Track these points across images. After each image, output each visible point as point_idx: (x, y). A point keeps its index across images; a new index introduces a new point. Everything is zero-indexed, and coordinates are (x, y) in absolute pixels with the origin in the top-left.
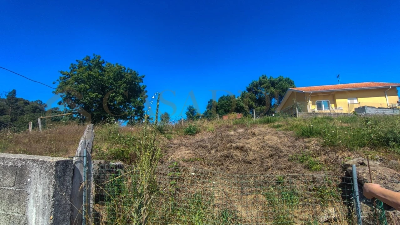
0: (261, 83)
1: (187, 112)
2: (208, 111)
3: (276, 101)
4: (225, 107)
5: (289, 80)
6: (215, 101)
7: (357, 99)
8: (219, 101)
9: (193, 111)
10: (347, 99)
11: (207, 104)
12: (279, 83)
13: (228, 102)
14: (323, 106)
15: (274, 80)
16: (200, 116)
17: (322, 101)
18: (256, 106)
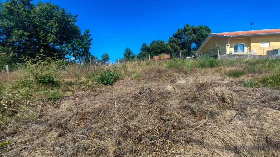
0: (185, 31)
1: (124, 53)
2: (141, 52)
3: (195, 45)
4: (155, 49)
5: (208, 29)
6: (147, 45)
7: (269, 43)
8: (151, 45)
9: (130, 52)
10: (260, 43)
11: (141, 47)
12: (199, 30)
13: (158, 45)
14: (239, 48)
15: (195, 28)
16: (135, 56)
17: (239, 44)
18: (179, 49)
